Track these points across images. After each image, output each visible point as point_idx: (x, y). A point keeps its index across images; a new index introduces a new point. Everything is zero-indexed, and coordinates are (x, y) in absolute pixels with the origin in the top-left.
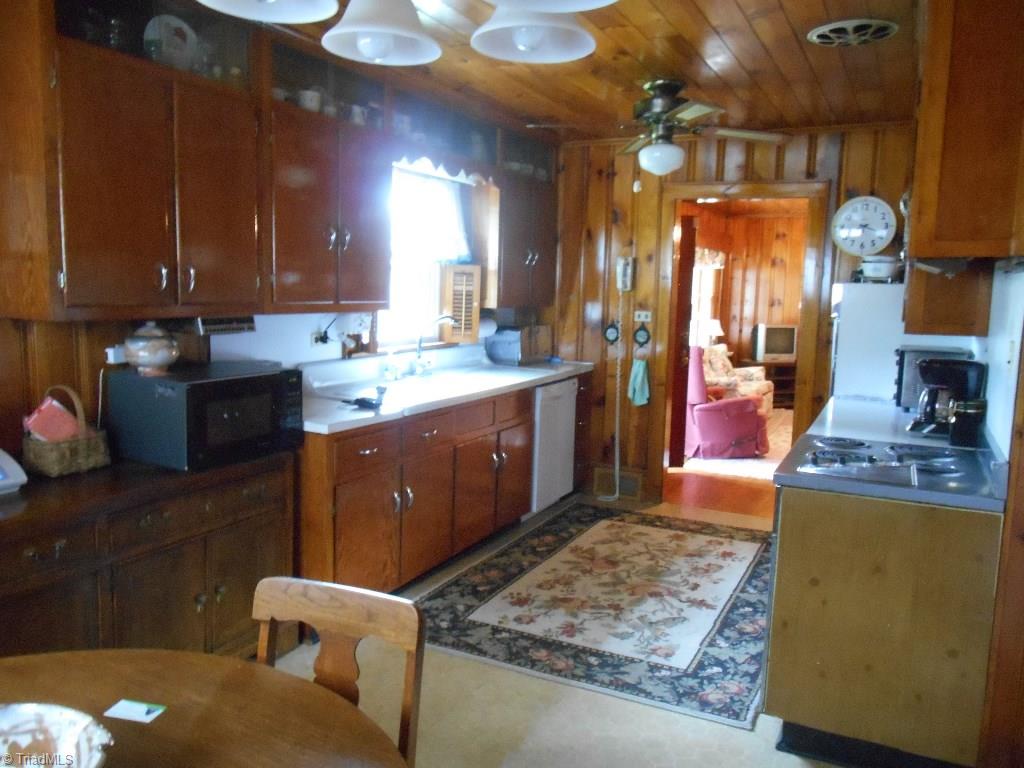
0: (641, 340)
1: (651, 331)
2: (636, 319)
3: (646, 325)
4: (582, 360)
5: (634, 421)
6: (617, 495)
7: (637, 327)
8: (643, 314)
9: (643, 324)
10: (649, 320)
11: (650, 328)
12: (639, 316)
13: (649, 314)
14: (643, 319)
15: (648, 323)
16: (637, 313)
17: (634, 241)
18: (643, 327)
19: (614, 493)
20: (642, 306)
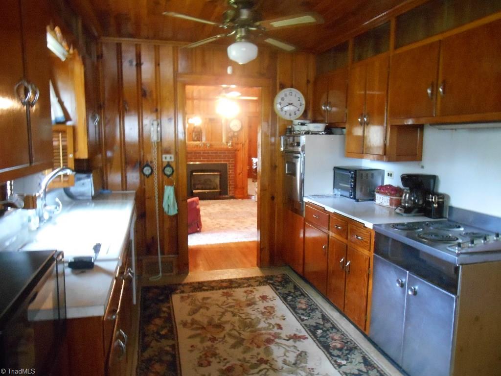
0: (168, 173)
1: (174, 168)
2: (164, 160)
3: (170, 163)
4: (126, 190)
5: (167, 225)
6: (161, 274)
7: (165, 165)
8: (168, 156)
9: (168, 162)
10: (173, 160)
11: (173, 165)
12: (166, 158)
13: (172, 156)
14: (168, 160)
15: (172, 162)
16: (164, 156)
17: (159, 110)
18: (169, 165)
19: (158, 273)
20: (168, 152)
